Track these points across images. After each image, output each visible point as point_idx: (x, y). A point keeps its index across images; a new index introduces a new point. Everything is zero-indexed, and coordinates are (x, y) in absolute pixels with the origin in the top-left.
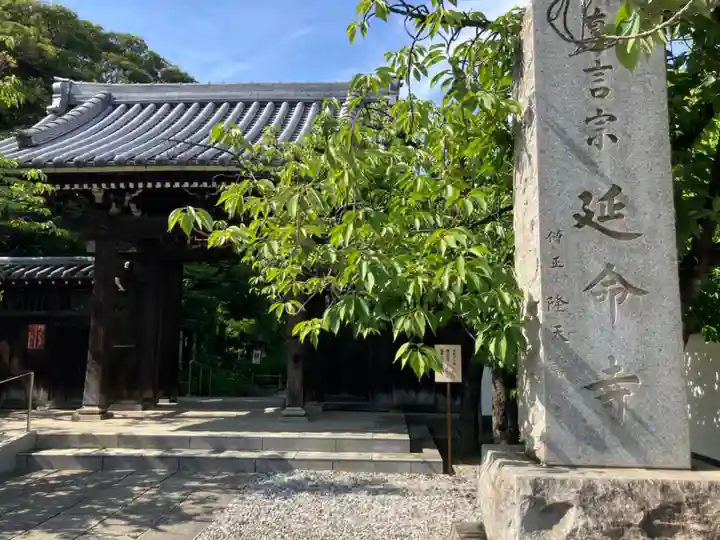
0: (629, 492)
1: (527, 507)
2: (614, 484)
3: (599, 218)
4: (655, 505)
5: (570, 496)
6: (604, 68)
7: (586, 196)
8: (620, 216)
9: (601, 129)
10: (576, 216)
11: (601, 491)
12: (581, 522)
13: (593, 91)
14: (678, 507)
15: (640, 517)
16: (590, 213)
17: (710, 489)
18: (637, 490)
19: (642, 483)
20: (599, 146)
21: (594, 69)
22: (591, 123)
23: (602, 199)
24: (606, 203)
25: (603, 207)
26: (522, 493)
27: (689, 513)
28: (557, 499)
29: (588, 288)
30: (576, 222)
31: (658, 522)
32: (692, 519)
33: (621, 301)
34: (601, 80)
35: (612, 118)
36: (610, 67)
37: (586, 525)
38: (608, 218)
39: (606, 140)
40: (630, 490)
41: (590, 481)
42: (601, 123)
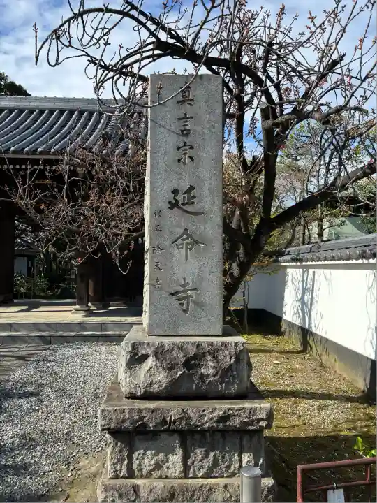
0: (181, 348)
1: (128, 357)
2: (174, 344)
3: (182, 204)
4: (192, 354)
5: (150, 351)
6: (188, 118)
7: (175, 192)
8: (193, 203)
9: (186, 153)
10: (169, 203)
11: (167, 347)
12: (154, 364)
13: (182, 131)
14: (204, 355)
15: (183, 360)
16: (177, 201)
17: (222, 346)
18: (185, 347)
19: (188, 343)
20: (184, 163)
21: (184, 118)
22: (180, 150)
23: (184, 194)
24: (186, 196)
25: (184, 197)
26: (127, 350)
27: (209, 358)
28: (144, 353)
29: (174, 242)
30: (169, 206)
31: (193, 362)
32: (210, 360)
33: (191, 249)
34: (187, 125)
35: (192, 147)
36: (192, 118)
37: (156, 365)
38: (187, 204)
39: (188, 160)
40: (182, 346)
41: (162, 342)
42: (186, 150)
